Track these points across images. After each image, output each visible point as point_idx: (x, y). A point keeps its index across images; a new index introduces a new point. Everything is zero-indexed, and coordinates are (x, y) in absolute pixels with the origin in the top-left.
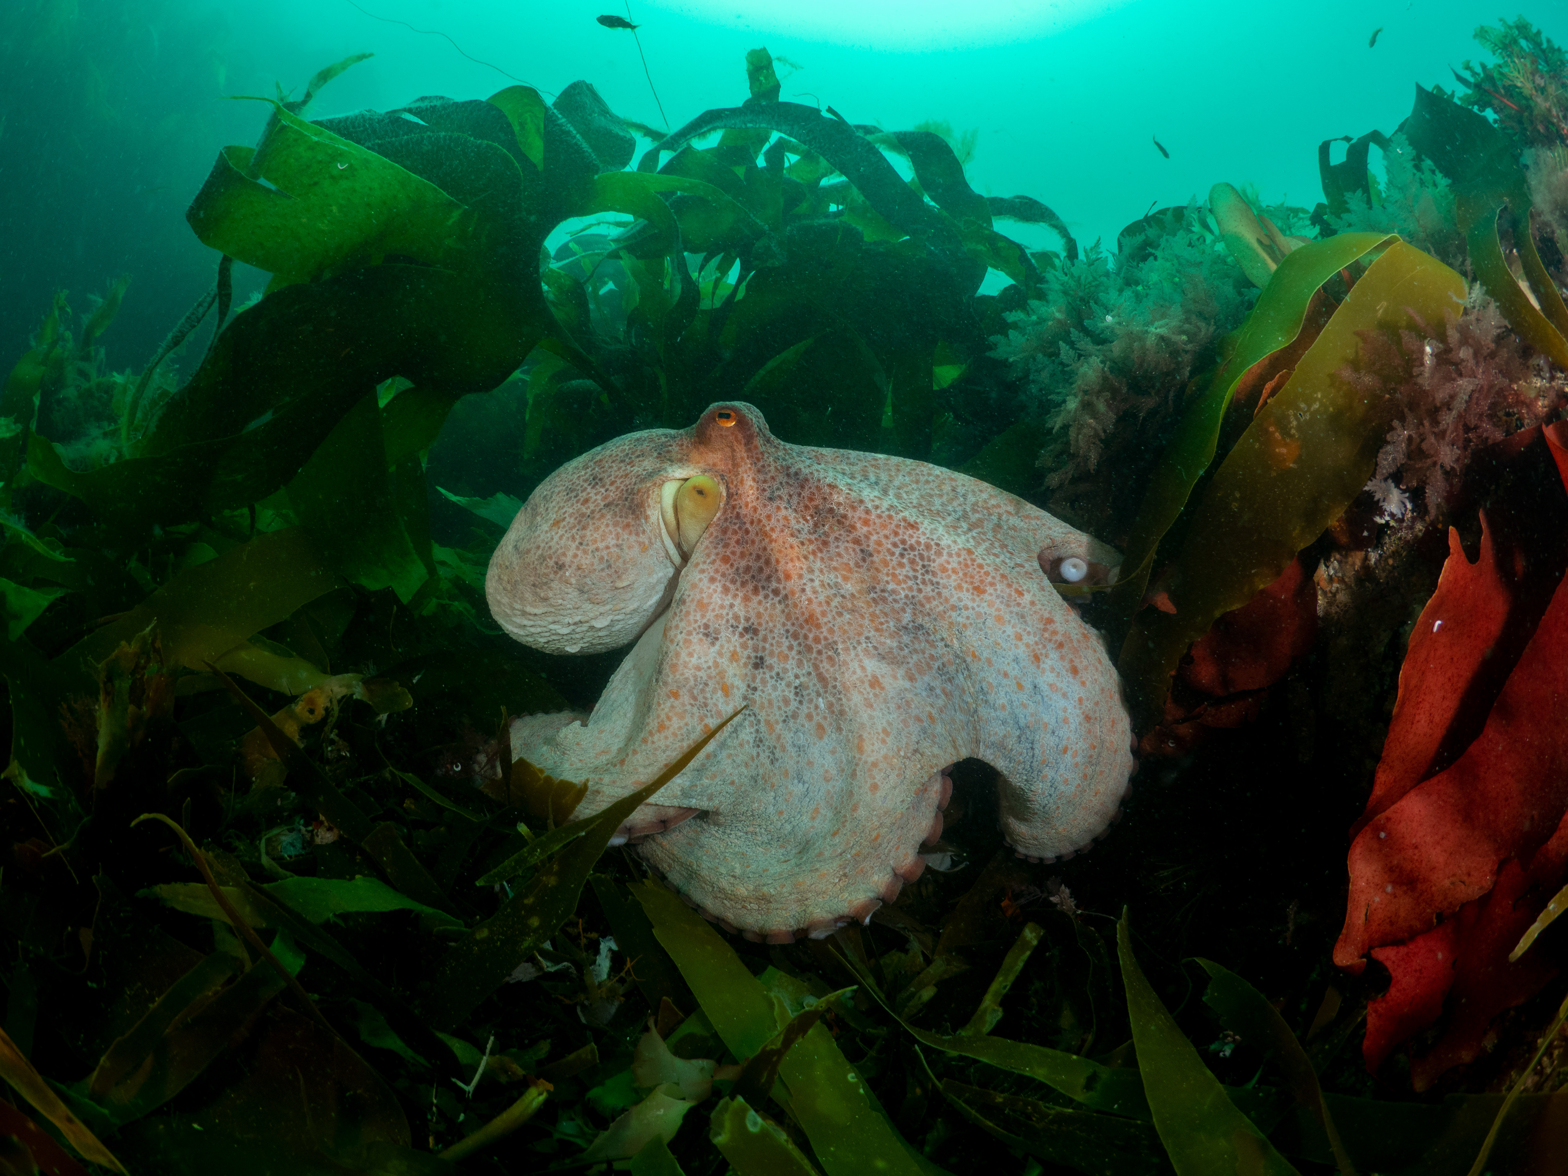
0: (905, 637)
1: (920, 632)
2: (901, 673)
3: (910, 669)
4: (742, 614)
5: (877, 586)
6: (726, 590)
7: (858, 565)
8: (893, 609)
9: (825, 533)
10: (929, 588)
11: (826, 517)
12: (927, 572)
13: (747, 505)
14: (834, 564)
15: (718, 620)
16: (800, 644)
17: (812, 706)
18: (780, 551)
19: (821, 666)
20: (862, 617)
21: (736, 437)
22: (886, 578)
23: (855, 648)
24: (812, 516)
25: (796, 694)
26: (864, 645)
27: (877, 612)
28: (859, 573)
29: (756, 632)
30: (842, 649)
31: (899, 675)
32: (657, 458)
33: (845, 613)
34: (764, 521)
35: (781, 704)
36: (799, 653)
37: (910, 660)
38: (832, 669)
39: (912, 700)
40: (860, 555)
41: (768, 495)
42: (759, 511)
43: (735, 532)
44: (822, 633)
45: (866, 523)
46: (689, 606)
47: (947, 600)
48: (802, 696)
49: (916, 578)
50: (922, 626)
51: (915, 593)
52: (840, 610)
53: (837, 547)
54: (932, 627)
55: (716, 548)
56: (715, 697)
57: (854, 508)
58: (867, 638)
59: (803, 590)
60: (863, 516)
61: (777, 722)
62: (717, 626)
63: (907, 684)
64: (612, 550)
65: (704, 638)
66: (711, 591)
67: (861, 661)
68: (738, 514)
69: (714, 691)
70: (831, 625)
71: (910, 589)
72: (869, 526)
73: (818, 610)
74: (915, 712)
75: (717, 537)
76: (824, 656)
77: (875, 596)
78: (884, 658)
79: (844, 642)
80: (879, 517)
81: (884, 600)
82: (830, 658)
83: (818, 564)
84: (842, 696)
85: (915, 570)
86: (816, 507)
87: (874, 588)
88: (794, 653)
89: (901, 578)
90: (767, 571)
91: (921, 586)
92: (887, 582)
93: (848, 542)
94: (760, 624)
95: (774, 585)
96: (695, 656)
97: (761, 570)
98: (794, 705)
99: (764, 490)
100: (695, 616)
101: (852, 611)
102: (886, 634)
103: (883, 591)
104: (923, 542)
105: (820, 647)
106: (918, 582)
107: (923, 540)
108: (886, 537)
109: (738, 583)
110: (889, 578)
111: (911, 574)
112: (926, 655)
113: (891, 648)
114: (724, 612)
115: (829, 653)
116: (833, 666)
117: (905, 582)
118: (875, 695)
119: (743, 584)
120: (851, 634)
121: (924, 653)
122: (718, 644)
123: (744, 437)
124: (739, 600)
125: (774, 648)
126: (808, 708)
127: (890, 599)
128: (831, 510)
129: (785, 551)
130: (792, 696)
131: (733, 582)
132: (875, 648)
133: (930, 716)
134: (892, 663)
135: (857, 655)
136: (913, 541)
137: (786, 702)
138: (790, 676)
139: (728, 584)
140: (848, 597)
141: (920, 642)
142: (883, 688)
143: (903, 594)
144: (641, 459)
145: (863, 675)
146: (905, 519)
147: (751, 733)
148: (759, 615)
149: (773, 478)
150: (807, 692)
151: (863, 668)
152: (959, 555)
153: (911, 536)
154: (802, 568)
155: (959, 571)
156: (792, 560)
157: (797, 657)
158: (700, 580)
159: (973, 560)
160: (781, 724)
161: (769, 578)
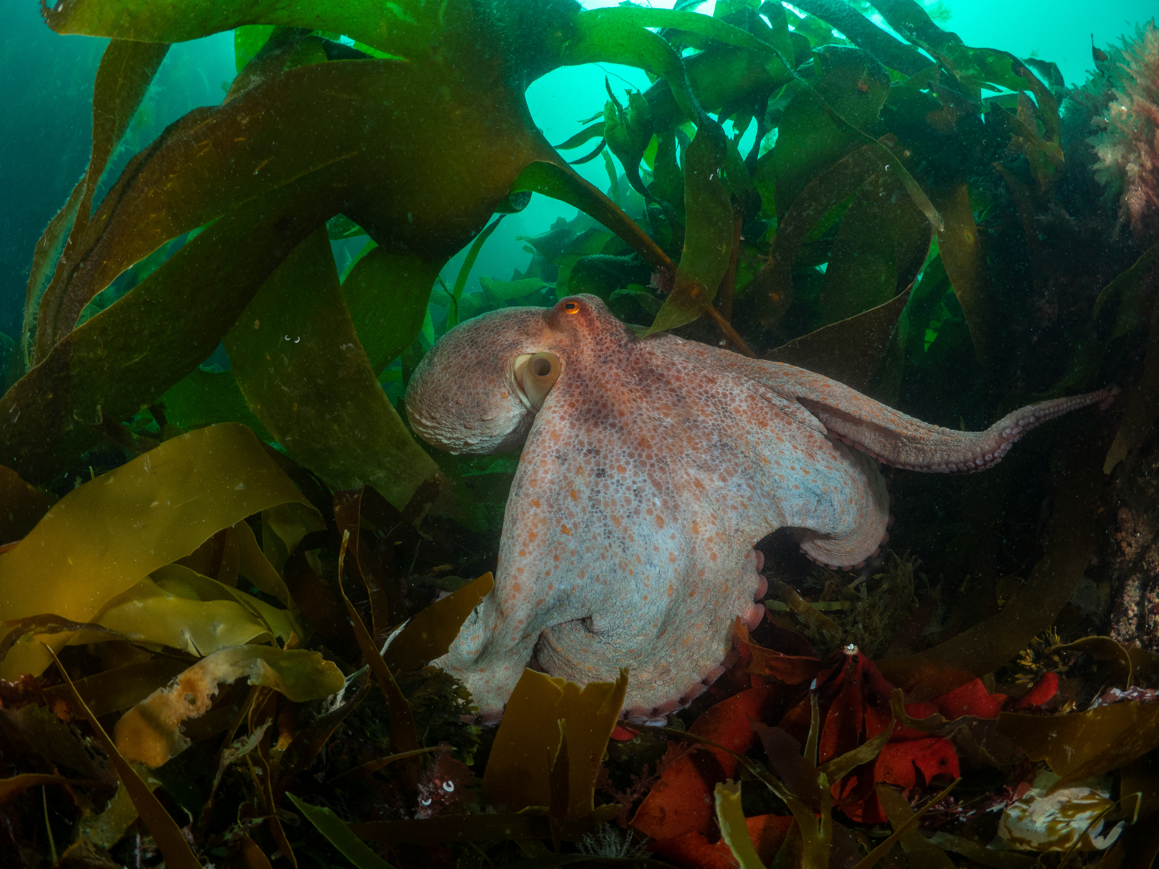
0: (715, 452)
1: (726, 448)
2: (715, 477)
3: (722, 474)
4: (586, 441)
5: (691, 419)
6: (573, 426)
7: (675, 405)
8: (704, 433)
9: (648, 385)
10: (729, 420)
11: (648, 375)
12: (726, 411)
13: (586, 368)
14: (656, 405)
15: (566, 446)
16: (635, 461)
17: (651, 504)
18: (614, 397)
19: (654, 475)
20: (682, 440)
21: (579, 321)
22: (697, 413)
23: (680, 461)
24: (637, 374)
25: (636, 495)
26: (686, 460)
27: (693, 436)
28: (677, 410)
29: (597, 452)
30: (671, 462)
31: (714, 479)
32: (518, 331)
33: (668, 438)
34: (600, 377)
35: (623, 503)
36: (635, 466)
37: (721, 467)
38: (664, 476)
39: (727, 495)
40: (675, 398)
41: (603, 360)
42: (596, 371)
43: (578, 387)
44: (653, 451)
45: (678, 379)
46: (545, 436)
47: (743, 428)
48: (641, 496)
49: (719, 414)
50: (727, 444)
51: (719, 423)
52: (664, 435)
53: (658, 393)
54: (734, 445)
55: (564, 397)
56: (566, 502)
57: (669, 369)
58: (687, 455)
59: (635, 422)
60: (676, 374)
61: (622, 517)
62: (566, 451)
63: (722, 484)
64: (481, 396)
65: (556, 460)
66: (562, 425)
67: (685, 469)
68: (579, 374)
69: (565, 498)
70: (659, 445)
71: (716, 420)
72: (680, 381)
73: (648, 435)
74: (730, 503)
75: (564, 389)
76: (656, 467)
77: (690, 424)
78: (701, 468)
79: (671, 457)
80: (687, 374)
81: (697, 427)
82: (661, 468)
83: (645, 404)
84: (675, 494)
85: (718, 410)
86: (640, 368)
87: (689, 419)
88: (631, 467)
89: (708, 412)
90: (604, 412)
91: (723, 419)
92: (698, 415)
93: (666, 390)
94: (601, 447)
95: (611, 420)
96: (550, 473)
97: (599, 412)
98: (634, 504)
99: (600, 356)
100: (549, 443)
101: (673, 437)
102: (702, 451)
103: (695, 421)
104: (721, 392)
105: (652, 462)
106: (721, 416)
107: (720, 390)
108: (694, 389)
109: (582, 421)
110: (699, 413)
111: (715, 411)
112: (732, 463)
113: (706, 460)
114: (571, 441)
115: (661, 465)
116: (664, 473)
117: (712, 415)
118: (700, 492)
119: (586, 421)
120: (676, 452)
121: (730, 462)
122: (566, 464)
123: (586, 321)
124: (583, 431)
125: (614, 463)
126: (648, 505)
127: (701, 426)
128: (652, 371)
129: (618, 397)
130: (632, 497)
131: (578, 420)
132: (694, 461)
133: (743, 504)
134: (708, 470)
135: (682, 465)
136: (714, 391)
137: (628, 501)
138: (629, 482)
139: (574, 421)
140: (669, 427)
141: (727, 455)
142: (704, 488)
143: (711, 423)
144: (505, 330)
145: (688, 478)
146: (705, 376)
147: (600, 526)
148: (600, 441)
149: (607, 348)
150: (644, 494)
151: (688, 474)
152: (747, 401)
153: (712, 388)
154: (632, 408)
155: (748, 411)
156: (624, 402)
157: (633, 470)
158: (553, 418)
159: (756, 405)
160: (626, 519)
161: (606, 417)
